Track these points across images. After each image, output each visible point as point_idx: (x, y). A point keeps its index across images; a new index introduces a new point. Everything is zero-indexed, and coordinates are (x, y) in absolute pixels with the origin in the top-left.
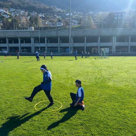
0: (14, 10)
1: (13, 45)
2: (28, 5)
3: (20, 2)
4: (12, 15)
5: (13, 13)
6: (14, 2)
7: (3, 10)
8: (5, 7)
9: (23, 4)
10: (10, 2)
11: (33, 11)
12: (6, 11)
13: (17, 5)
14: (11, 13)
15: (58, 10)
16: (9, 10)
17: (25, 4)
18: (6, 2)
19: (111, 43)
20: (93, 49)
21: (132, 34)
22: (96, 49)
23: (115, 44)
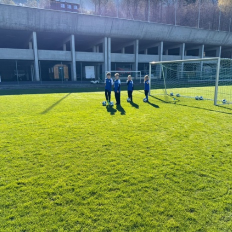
19: (101, 54)
20: (57, 68)
21: (142, 36)
22: (64, 68)
23: (109, 57)
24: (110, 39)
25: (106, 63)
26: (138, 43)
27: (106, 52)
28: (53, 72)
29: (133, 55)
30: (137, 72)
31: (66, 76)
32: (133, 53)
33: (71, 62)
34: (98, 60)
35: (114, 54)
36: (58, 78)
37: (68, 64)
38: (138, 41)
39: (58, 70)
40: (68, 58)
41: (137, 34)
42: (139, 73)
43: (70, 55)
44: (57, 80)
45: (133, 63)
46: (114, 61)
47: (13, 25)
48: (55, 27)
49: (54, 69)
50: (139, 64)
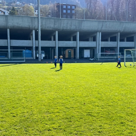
19: (94, 43)
20: (67, 51)
21: (122, 30)
22: (72, 51)
23: (100, 44)
24: (100, 33)
25: (98, 48)
26: (119, 35)
27: (98, 41)
28: (64, 53)
29: (116, 42)
30: (118, 53)
31: (72, 56)
32: (116, 41)
33: (76, 47)
34: (92, 46)
35: (103, 42)
36: (68, 57)
37: (74, 49)
38: (119, 34)
39: (68, 53)
40: (75, 45)
41: (119, 30)
42: (120, 54)
43: (76, 43)
44: (67, 58)
45: (116, 48)
46: (103, 46)
47: (47, 28)
48: (68, 28)
49: (66, 52)
50: (120, 48)
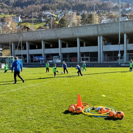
0: (61, 11)
1: (68, 50)
2: (76, 4)
3: (67, 1)
4: (58, 17)
5: (60, 14)
6: (61, 2)
7: (49, 12)
8: (51, 9)
9: (70, 3)
10: (57, 2)
11: (82, 10)
12: (52, 13)
13: (63, 5)
14: (58, 15)
15: (115, 5)
16: (55, 11)
17: (73, 2)
18: (52, 4)
